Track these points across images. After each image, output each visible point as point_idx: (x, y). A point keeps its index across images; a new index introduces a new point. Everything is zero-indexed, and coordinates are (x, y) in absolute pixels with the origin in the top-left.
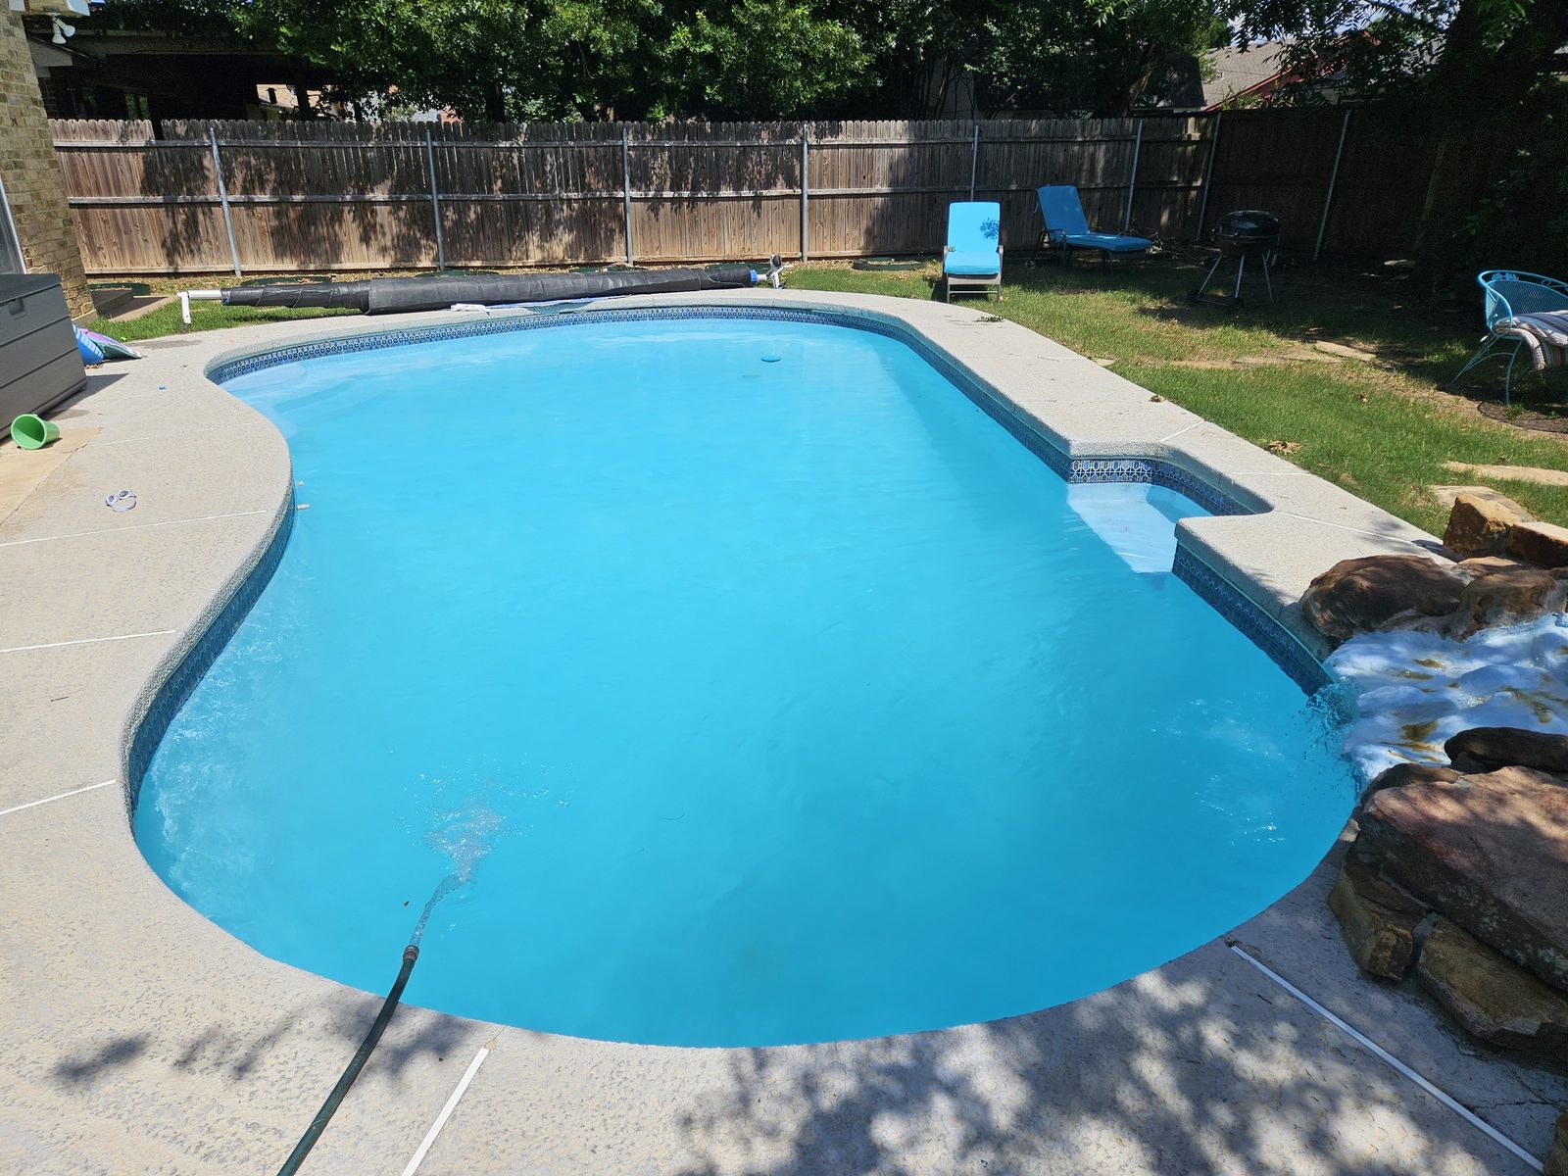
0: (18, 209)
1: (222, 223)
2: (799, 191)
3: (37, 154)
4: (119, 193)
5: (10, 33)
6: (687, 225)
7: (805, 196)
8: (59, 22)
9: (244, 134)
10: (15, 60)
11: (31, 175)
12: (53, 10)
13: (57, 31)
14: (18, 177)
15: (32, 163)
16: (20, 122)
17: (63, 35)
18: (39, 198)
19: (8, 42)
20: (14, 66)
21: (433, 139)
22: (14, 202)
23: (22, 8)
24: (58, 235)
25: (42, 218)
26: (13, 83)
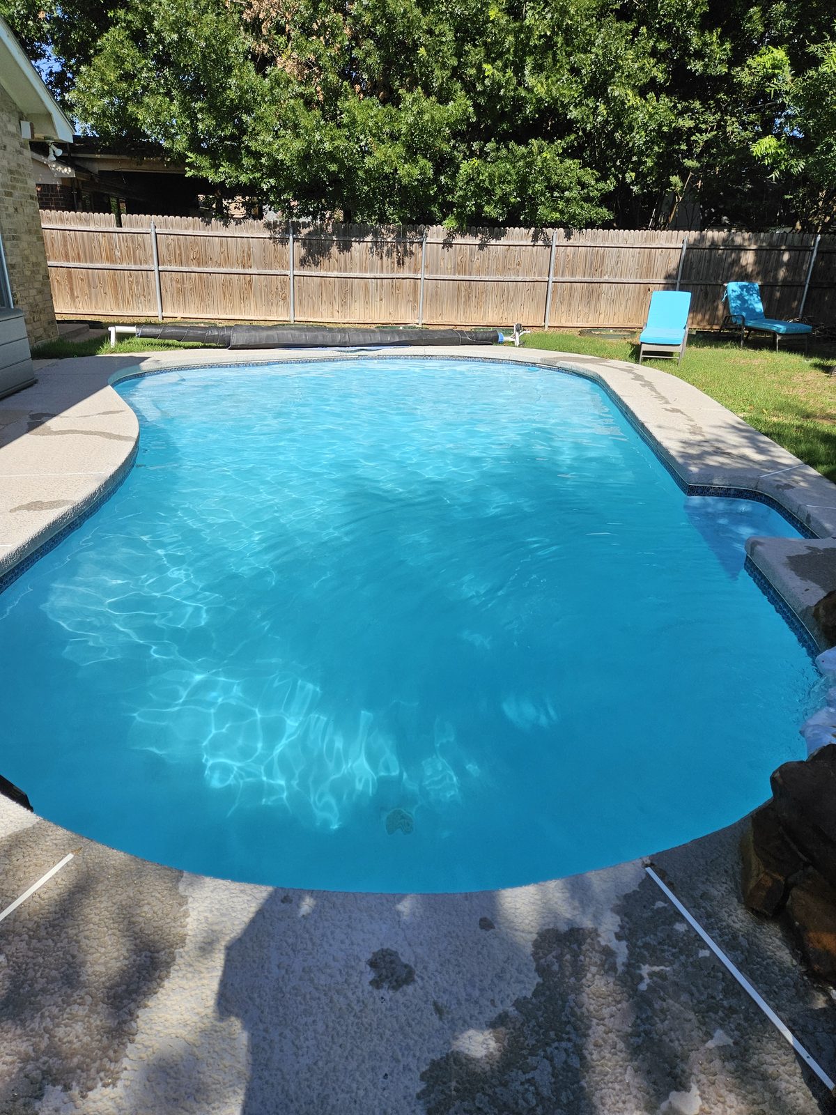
0: (11, 266)
1: (153, 285)
2: (547, 279)
3: (29, 232)
4: (92, 262)
5: (21, 153)
6: (463, 299)
7: (550, 282)
8: (53, 147)
9: (172, 226)
10: (21, 170)
11: (24, 245)
12: (50, 139)
13: (51, 152)
14: (14, 246)
15: (25, 237)
16: (20, 210)
17: (55, 156)
18: (27, 260)
19: (18, 159)
20: (20, 174)
21: (294, 233)
22: (9, 262)
23: (29, 136)
24: (37, 285)
25: (28, 273)
26: (19, 185)
